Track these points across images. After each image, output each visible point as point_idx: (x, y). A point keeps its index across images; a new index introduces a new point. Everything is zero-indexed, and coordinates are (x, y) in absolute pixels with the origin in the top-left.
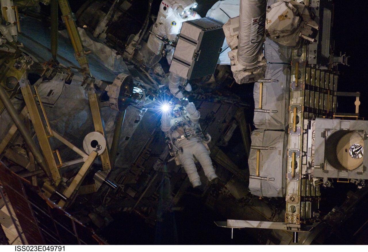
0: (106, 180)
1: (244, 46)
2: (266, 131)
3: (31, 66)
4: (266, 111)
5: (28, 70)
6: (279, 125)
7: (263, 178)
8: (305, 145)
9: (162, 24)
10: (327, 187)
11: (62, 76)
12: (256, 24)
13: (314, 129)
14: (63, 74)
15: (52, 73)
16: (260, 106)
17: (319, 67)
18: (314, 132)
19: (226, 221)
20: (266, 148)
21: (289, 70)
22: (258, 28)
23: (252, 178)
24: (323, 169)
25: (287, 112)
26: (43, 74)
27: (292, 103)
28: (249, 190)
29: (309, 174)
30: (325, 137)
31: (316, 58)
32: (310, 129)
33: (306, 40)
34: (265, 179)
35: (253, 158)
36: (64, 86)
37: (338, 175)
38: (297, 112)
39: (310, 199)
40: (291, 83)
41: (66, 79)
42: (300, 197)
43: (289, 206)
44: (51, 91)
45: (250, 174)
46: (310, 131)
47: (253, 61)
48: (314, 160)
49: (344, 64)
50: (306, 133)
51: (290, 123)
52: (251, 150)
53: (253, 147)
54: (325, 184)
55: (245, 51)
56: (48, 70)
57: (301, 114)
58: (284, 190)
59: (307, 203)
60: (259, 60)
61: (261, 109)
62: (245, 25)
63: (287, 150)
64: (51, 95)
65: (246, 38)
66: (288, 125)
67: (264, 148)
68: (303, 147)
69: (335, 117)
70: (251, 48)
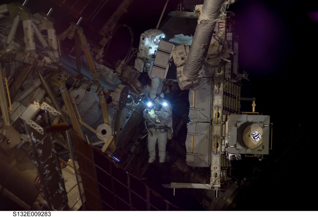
0: (112, 157)
1: (192, 64)
2: (198, 123)
3: (68, 79)
4: (197, 109)
5: (66, 81)
6: (206, 118)
7: (196, 155)
8: (224, 132)
9: (142, 50)
10: (238, 160)
11: (85, 85)
12: (204, 49)
13: (230, 121)
14: (86, 85)
15: (80, 83)
16: (194, 106)
17: (231, 81)
18: (230, 123)
19: (170, 184)
20: (198, 134)
21: (212, 82)
22: (204, 52)
23: (188, 154)
24: (236, 148)
25: (212, 110)
26: (74, 84)
27: (215, 104)
28: (186, 163)
29: (227, 151)
30: (237, 126)
31: (230, 74)
32: (227, 121)
33: (225, 61)
34: (197, 155)
35: (188, 141)
36: (86, 93)
37: (246, 152)
38: (218, 110)
39: (227, 168)
40: (214, 91)
41: (87, 88)
42: (220, 167)
43: (213, 173)
44: (78, 96)
45: (187, 152)
46: (227, 123)
47: (195, 74)
48: (229, 142)
49: (246, 79)
50: (224, 124)
51: (213, 117)
52: (188, 135)
53: (189, 134)
54: (237, 158)
55: (191, 67)
56: (77, 81)
57: (221, 111)
58: (210, 162)
59: (224, 171)
60: (198, 74)
61: (194, 108)
62: (196, 49)
63: (212, 136)
64: (78, 99)
65: (195, 58)
66: (212, 119)
67: (196, 134)
68: (222, 133)
69: (243, 113)
70: (197, 65)
